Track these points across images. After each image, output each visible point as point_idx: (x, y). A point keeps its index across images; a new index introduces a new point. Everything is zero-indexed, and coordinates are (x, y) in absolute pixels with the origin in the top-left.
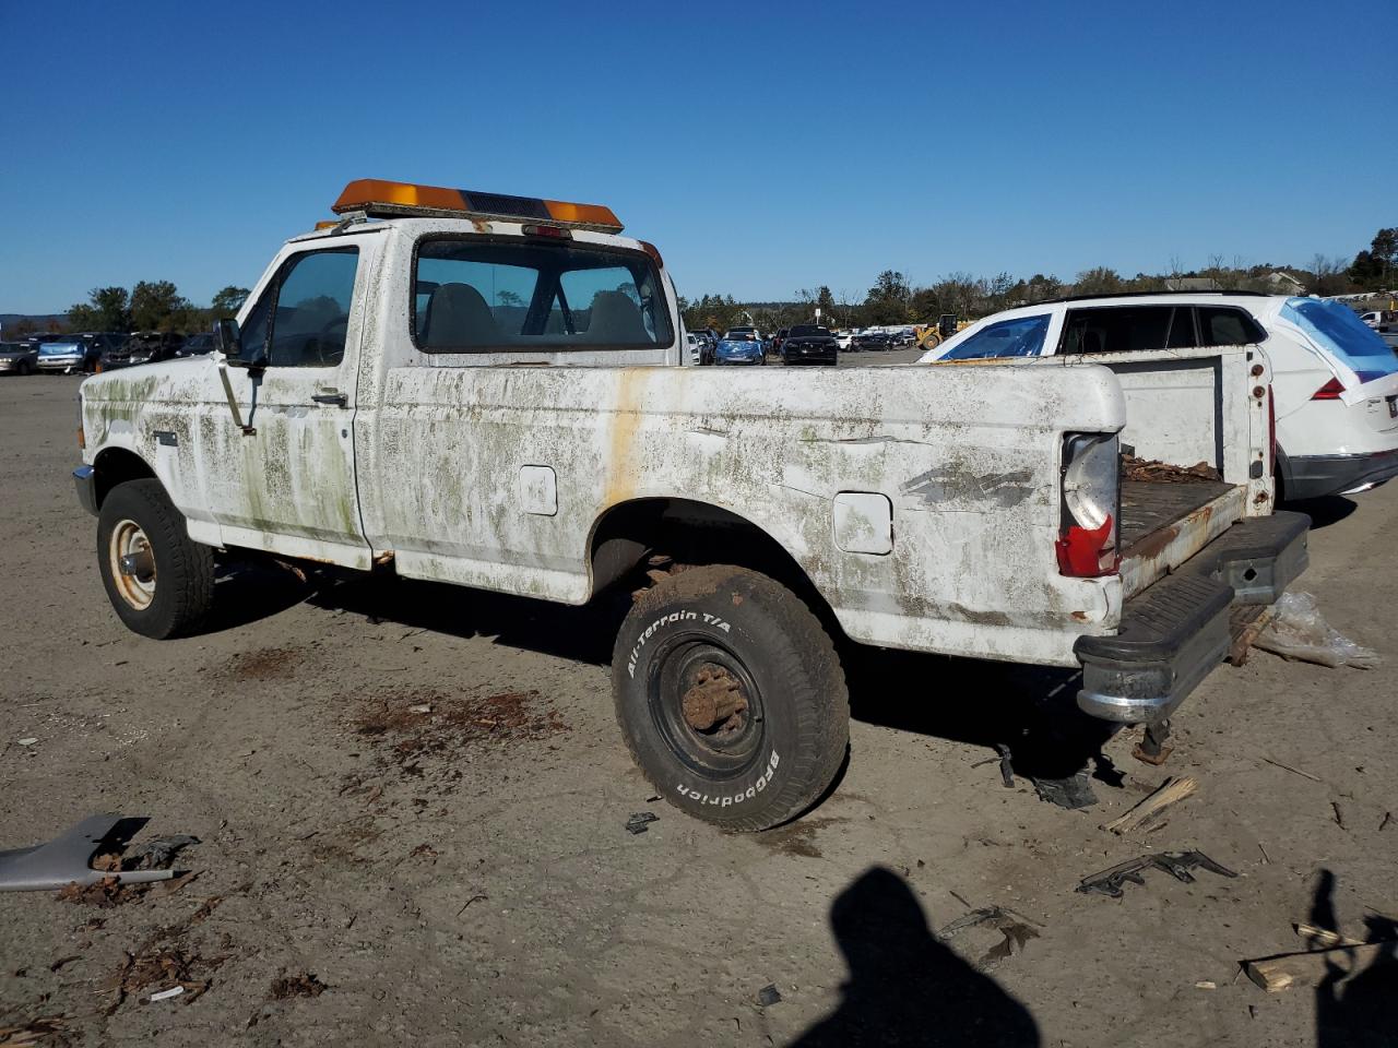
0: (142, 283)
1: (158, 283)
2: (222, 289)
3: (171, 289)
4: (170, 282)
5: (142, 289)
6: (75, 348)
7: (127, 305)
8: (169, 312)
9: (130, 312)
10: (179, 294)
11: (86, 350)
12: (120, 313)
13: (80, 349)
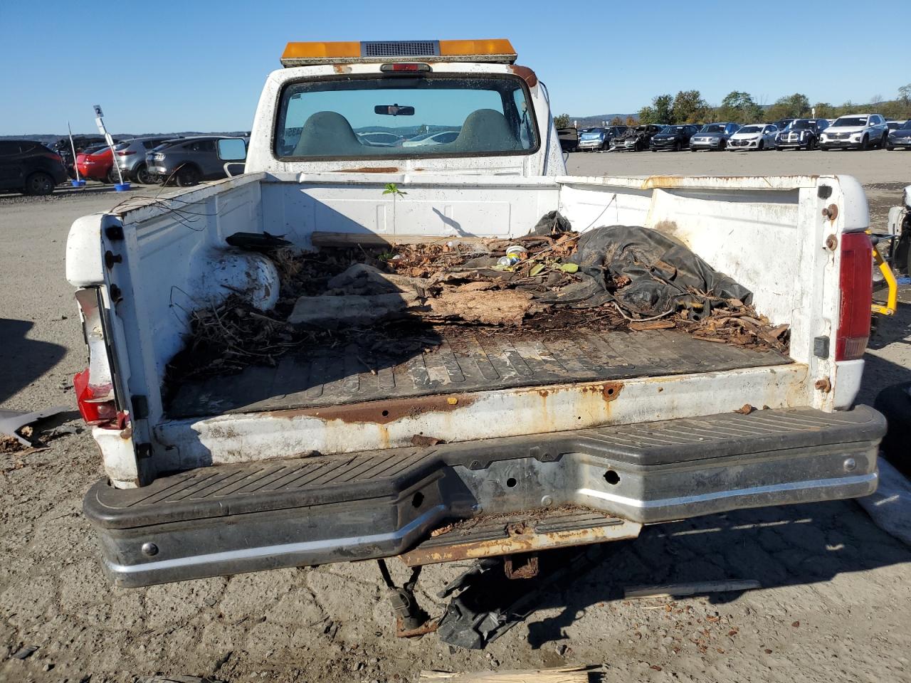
0: (681, 92)
1: (690, 92)
2: (730, 93)
3: (695, 95)
4: (696, 90)
5: (681, 95)
6: (598, 136)
7: (670, 107)
8: (694, 110)
9: (672, 112)
10: (701, 98)
11: (604, 136)
12: (667, 111)
13: (602, 136)
